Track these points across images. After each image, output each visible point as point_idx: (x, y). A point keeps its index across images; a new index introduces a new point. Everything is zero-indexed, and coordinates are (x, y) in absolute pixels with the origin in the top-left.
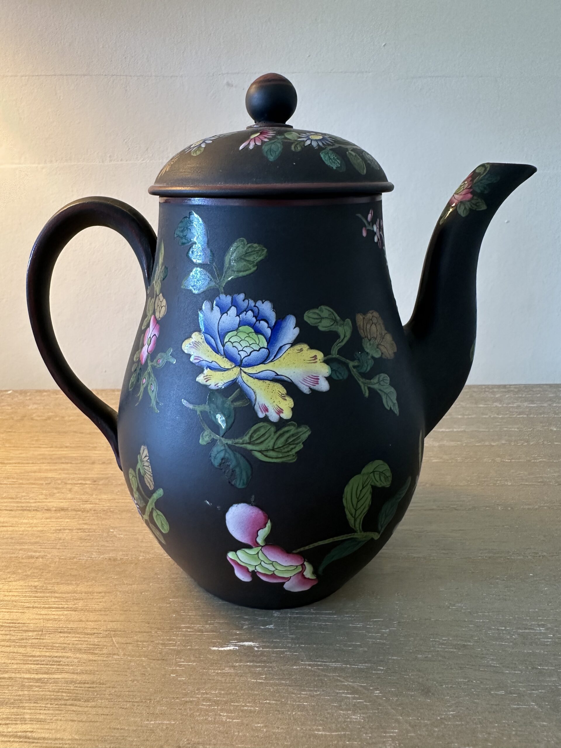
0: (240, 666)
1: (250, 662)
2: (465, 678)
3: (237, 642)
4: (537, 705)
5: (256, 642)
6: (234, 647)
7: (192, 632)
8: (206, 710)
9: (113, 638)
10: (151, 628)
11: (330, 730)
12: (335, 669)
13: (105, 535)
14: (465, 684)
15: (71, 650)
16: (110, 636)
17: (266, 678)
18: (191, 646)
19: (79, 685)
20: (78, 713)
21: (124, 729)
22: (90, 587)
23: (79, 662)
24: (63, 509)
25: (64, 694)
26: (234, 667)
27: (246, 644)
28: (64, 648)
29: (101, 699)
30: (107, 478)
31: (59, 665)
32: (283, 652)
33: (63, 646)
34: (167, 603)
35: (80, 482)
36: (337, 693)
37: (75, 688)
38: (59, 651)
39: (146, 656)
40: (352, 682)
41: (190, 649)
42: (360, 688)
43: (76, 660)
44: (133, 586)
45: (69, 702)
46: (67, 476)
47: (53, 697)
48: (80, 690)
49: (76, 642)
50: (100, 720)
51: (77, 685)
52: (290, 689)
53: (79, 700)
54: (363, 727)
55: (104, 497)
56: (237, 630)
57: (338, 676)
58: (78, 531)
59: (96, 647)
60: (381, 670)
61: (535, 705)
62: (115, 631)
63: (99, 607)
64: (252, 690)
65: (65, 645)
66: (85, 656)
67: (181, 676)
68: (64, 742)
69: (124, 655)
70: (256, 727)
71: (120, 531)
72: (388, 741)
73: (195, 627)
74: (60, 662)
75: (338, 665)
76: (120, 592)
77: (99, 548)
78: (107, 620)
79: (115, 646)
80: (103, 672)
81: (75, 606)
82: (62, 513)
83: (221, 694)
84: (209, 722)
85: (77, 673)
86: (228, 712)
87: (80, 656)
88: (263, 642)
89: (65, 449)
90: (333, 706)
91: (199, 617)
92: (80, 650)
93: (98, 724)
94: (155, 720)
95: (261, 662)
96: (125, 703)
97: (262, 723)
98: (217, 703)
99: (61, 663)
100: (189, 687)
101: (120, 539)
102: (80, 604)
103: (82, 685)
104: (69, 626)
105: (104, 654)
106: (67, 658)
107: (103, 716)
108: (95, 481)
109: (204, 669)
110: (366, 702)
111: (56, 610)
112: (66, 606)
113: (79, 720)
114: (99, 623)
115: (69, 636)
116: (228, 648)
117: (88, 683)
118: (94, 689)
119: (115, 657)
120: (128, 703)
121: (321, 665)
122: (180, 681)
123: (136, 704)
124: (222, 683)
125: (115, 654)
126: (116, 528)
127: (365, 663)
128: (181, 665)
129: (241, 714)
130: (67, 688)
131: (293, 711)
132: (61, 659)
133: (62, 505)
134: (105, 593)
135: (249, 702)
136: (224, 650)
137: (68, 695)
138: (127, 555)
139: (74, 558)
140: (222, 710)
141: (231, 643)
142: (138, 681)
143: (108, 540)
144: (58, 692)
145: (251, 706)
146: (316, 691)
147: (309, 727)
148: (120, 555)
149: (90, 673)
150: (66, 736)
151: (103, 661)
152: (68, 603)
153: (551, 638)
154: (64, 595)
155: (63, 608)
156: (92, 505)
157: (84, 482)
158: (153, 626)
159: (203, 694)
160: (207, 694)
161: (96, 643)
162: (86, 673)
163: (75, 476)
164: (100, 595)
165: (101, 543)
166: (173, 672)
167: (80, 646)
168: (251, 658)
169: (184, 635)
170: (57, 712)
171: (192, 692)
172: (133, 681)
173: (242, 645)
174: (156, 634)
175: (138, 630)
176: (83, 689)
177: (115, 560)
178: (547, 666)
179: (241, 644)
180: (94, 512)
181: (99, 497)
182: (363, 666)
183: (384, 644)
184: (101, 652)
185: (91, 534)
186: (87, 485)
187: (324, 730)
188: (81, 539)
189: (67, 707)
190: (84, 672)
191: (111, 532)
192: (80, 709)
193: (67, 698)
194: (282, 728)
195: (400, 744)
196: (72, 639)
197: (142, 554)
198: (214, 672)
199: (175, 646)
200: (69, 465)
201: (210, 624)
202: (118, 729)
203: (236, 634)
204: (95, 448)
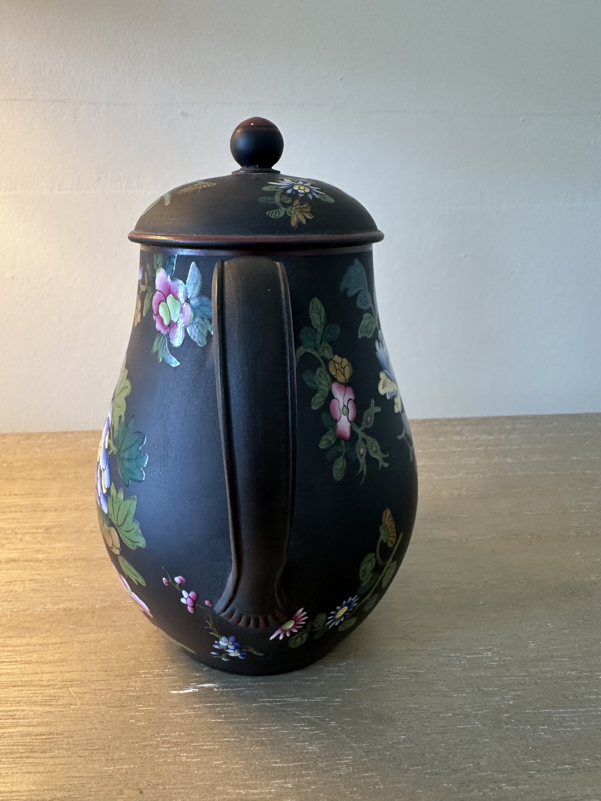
0: (200, 707)
1: (210, 702)
2: (416, 704)
3: (197, 685)
4: (481, 723)
5: (215, 683)
6: (193, 690)
7: (151, 677)
8: (166, 752)
9: (70, 688)
10: (109, 676)
11: (288, 761)
12: (293, 704)
13: (59, 584)
14: (415, 709)
15: (26, 703)
16: (66, 687)
17: (225, 717)
18: (151, 691)
19: (34, 738)
20: (35, 765)
21: (83, 777)
22: (44, 639)
23: (34, 714)
24: (13, 560)
25: (20, 748)
26: (193, 708)
27: (206, 685)
28: (19, 702)
29: (59, 749)
30: (61, 526)
31: (14, 719)
32: (243, 691)
33: (17, 699)
34: (125, 651)
35: (31, 531)
36: (295, 726)
37: (31, 741)
38: (14, 705)
39: (104, 704)
40: (309, 715)
41: (149, 695)
42: (317, 721)
43: (31, 713)
44: (90, 635)
45: (24, 755)
46: (18, 525)
47: (8, 751)
48: (36, 742)
49: (31, 695)
50: (58, 770)
51: (33, 737)
52: (249, 726)
53: (36, 752)
54: (319, 757)
55: (58, 545)
56: (196, 673)
57: (296, 711)
58: (31, 582)
59: (53, 698)
60: (338, 702)
61: (479, 724)
62: (71, 681)
63: (55, 659)
64: (211, 729)
65: (20, 699)
66: (40, 708)
67: (140, 721)
68: (21, 794)
69: (82, 704)
70: (215, 764)
71: (76, 580)
72: (342, 767)
73: (154, 672)
74: (14, 716)
75: (296, 700)
76: (76, 642)
77: (53, 598)
78: (64, 671)
79: (72, 696)
80: (59, 723)
81: (29, 659)
82: (13, 563)
83: (180, 735)
84: (169, 764)
85: (33, 726)
86: (186, 753)
87: (36, 708)
88: (223, 682)
89: (15, 497)
90: (290, 739)
91: (159, 663)
92: (35, 703)
93: (56, 773)
94: (114, 766)
95: (220, 702)
96: (83, 751)
97: (221, 760)
98: (176, 744)
99: (16, 717)
100: (148, 731)
101: (75, 588)
102: (35, 656)
103: (38, 737)
104: (24, 680)
105: (60, 705)
106: (23, 711)
107: (61, 766)
108: (47, 530)
109: (164, 712)
110: (322, 733)
111: (9, 664)
112: (19, 659)
113: (36, 771)
114: (55, 674)
115: (24, 689)
116: (188, 691)
117: (44, 735)
118: (51, 740)
119: (72, 707)
120: (86, 751)
121: (279, 701)
122: (139, 726)
123: (95, 751)
124: (181, 724)
125: (71, 704)
126: (71, 577)
127: (323, 696)
128: (140, 710)
129: (200, 753)
130: (23, 741)
131: (251, 746)
132: (15, 712)
133: (12, 556)
134: (61, 643)
135: (209, 742)
136: (184, 693)
137: (24, 748)
138: (83, 604)
139: (27, 610)
140: (181, 751)
141: (191, 685)
142: (96, 730)
143: (63, 589)
144: (13, 745)
145: (211, 745)
146: (274, 726)
147: (267, 761)
148: (75, 605)
149: (47, 724)
150: (23, 788)
151: (60, 712)
152: (22, 656)
153: (496, 661)
154: (17, 649)
155: (16, 661)
156: (44, 555)
157: (35, 531)
158: (111, 674)
159: (163, 736)
160: (166, 736)
161: (53, 695)
162: (42, 725)
163: (27, 525)
164: (55, 646)
165: (56, 593)
166: (132, 717)
167: (35, 698)
168: (210, 700)
169: (143, 681)
170: (12, 765)
171: (151, 736)
172: (91, 729)
173: (202, 687)
174: (114, 682)
175: (95, 679)
176: (39, 741)
177: (71, 610)
178: (491, 687)
179: (201, 685)
180: (47, 562)
181: (53, 546)
182: (320, 699)
183: (341, 677)
184: (58, 704)
185: (44, 584)
186: (39, 535)
187: (281, 763)
188: (33, 590)
189: (23, 759)
190: (40, 724)
191: (66, 581)
192: (37, 761)
193: (23, 751)
194: (241, 764)
195: (353, 769)
196: (27, 692)
197: (98, 602)
198: (173, 715)
199: (134, 691)
200: (20, 514)
201: (170, 668)
202: (77, 777)
203: (196, 677)
204: (46, 495)
